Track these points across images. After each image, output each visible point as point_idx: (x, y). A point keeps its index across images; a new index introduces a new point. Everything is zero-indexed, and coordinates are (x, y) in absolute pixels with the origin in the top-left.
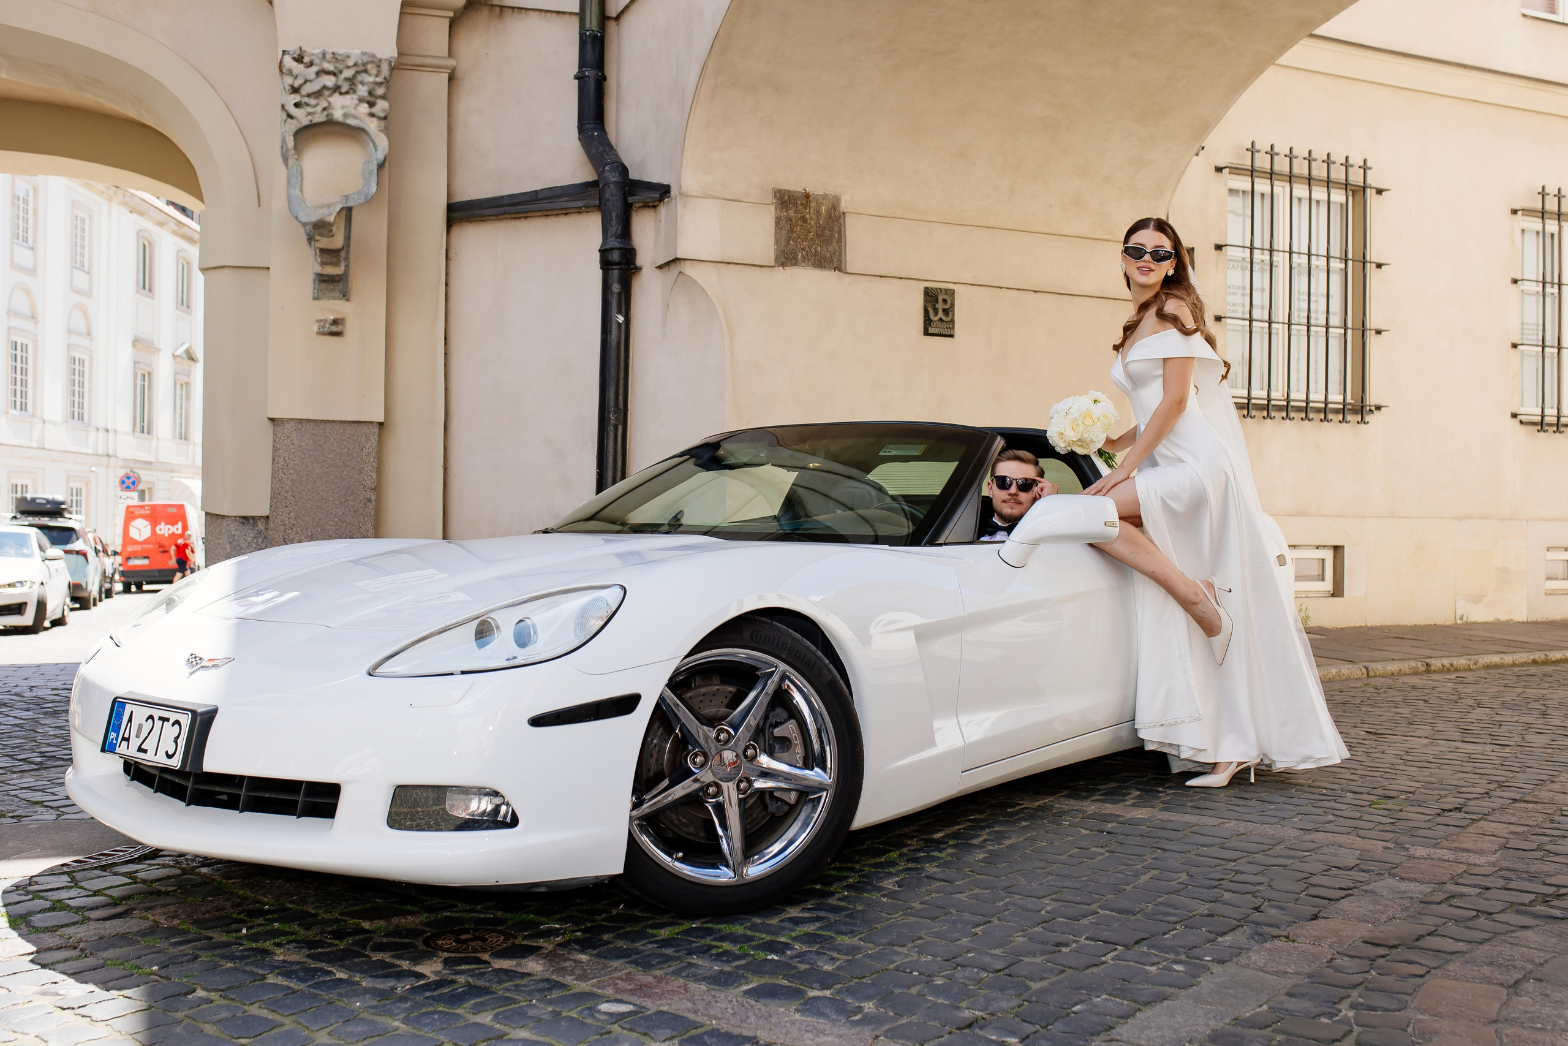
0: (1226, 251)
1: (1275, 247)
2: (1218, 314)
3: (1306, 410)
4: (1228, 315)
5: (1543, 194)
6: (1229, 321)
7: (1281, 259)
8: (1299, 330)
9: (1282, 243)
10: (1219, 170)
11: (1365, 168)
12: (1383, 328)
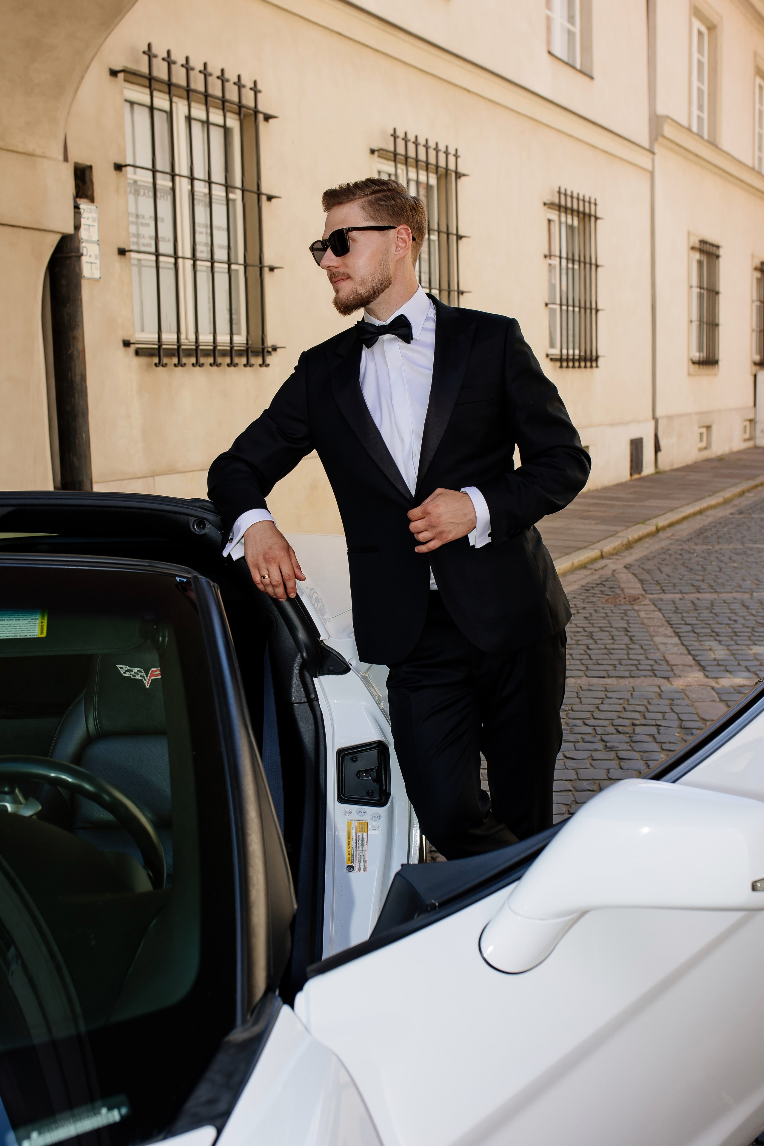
0: (126, 171)
1: (177, 171)
2: (122, 246)
3: (214, 352)
4: (134, 247)
5: (395, 136)
6: (133, 255)
7: (183, 185)
8: (203, 266)
9: (182, 168)
10: (114, 73)
11: (255, 90)
12: (275, 265)
